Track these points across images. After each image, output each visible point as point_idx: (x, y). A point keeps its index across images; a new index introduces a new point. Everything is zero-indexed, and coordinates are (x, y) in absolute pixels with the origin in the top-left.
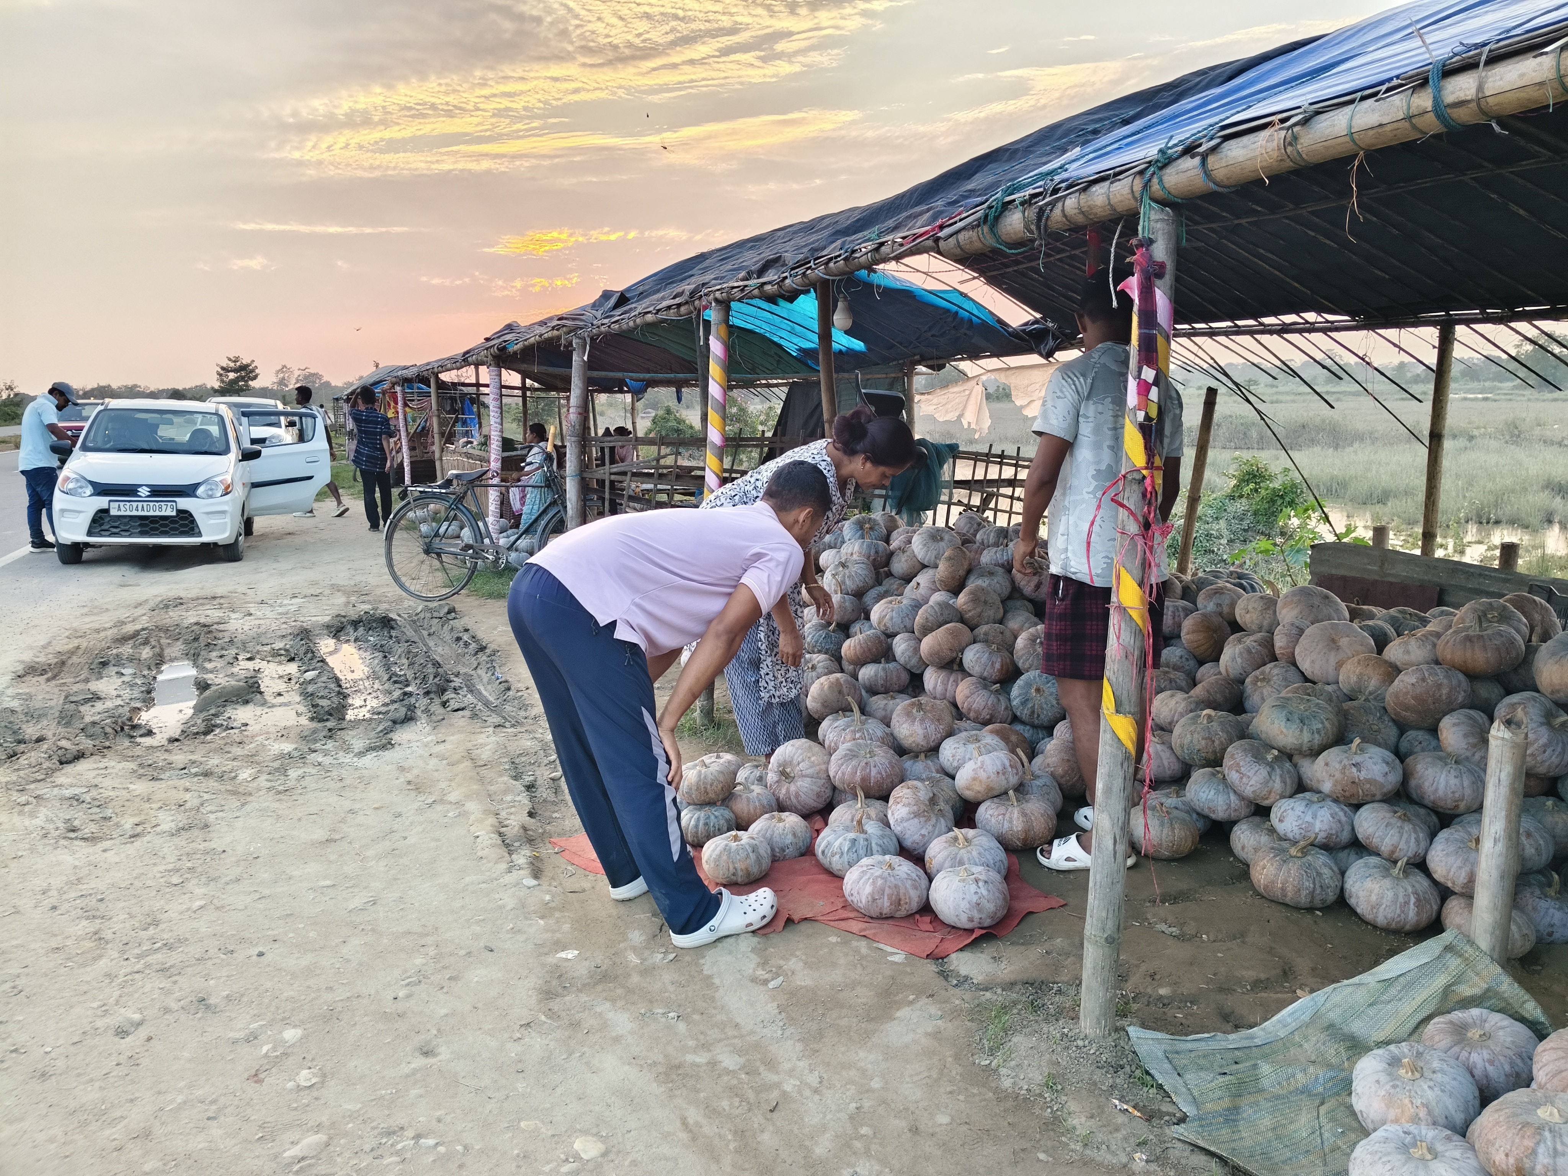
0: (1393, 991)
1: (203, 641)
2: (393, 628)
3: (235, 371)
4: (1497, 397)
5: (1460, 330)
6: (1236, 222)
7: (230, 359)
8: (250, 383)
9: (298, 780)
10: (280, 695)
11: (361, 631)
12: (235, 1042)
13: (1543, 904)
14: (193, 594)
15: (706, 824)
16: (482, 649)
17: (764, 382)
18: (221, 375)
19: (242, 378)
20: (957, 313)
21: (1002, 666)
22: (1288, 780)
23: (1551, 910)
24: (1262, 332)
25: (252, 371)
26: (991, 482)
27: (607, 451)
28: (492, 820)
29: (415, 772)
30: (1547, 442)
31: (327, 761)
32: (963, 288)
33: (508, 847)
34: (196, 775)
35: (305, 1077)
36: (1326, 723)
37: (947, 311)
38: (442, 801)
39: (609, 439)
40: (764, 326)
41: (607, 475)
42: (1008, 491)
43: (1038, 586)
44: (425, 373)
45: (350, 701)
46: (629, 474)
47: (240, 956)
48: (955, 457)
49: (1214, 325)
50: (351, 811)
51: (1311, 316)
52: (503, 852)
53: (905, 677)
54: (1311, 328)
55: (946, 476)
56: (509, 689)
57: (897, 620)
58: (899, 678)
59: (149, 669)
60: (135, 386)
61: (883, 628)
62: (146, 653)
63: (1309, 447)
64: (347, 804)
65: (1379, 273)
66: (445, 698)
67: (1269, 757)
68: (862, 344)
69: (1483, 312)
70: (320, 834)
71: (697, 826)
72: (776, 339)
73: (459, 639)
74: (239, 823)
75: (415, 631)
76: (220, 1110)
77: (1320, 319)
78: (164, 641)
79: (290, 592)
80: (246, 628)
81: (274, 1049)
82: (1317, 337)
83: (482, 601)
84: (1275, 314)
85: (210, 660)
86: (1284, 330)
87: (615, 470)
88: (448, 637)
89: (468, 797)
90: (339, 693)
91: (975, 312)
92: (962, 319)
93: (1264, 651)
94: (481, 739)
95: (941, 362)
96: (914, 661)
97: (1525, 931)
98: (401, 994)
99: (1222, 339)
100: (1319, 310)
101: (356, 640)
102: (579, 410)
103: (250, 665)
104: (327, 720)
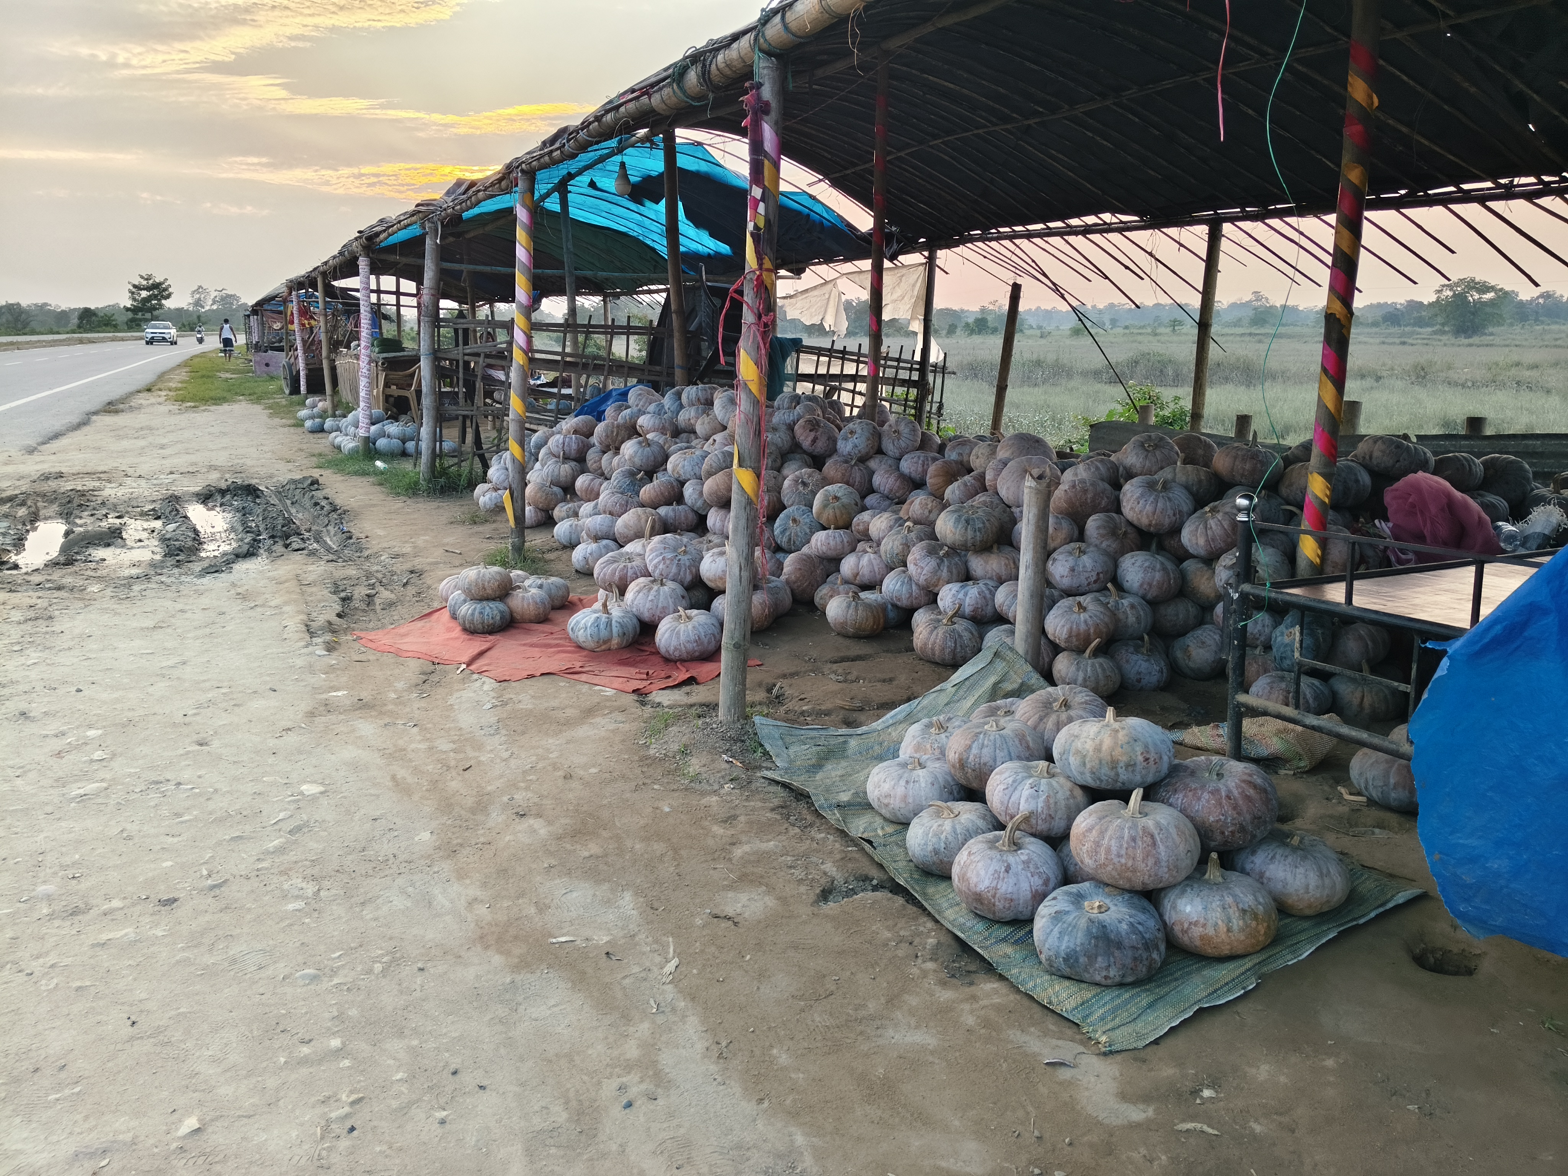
0: (961, 692)
1: (76, 502)
2: (258, 497)
3: (148, 289)
4: (1415, 342)
5: (1227, 228)
6: (1026, 123)
7: (142, 277)
8: (163, 302)
9: (140, 592)
10: (140, 541)
11: (228, 497)
12: (46, 736)
13: (1135, 657)
14: (75, 470)
15: (481, 613)
16: (335, 510)
17: (645, 288)
18: (133, 293)
19: (155, 297)
20: (808, 215)
21: (769, 503)
22: (954, 571)
23: (1140, 662)
24: (1069, 234)
25: (165, 289)
26: (834, 377)
27: (460, 332)
28: (304, 617)
29: (246, 587)
30: (1451, 383)
31: (168, 580)
32: (811, 191)
33: (312, 633)
34: (50, 589)
35: (98, 755)
36: (987, 523)
37: (799, 213)
38: (263, 606)
39: (462, 321)
40: (636, 228)
41: (461, 355)
42: (850, 386)
43: (814, 441)
44: (313, 275)
45: (205, 546)
46: (482, 355)
47: (61, 691)
48: (798, 352)
49: (1030, 227)
50: (182, 611)
51: (1107, 217)
52: (307, 637)
53: (691, 516)
54: (1107, 228)
55: (789, 369)
56: (350, 538)
57: (688, 468)
58: (687, 518)
59: (24, 524)
60: (46, 304)
61: (676, 476)
62: (22, 512)
63: (1221, 383)
64: (179, 606)
65: (1153, 173)
66: (288, 542)
67: (941, 553)
68: (728, 247)
69: (1243, 211)
70: (150, 623)
71: (473, 614)
72: (649, 242)
73: (316, 504)
74: (81, 617)
75: (280, 500)
76: (25, 772)
77: (1115, 220)
78: (40, 504)
79: (168, 471)
80: (119, 494)
81: (77, 740)
82: (1114, 237)
83: (347, 477)
84: (1078, 215)
85: (81, 518)
86: (1086, 231)
87: (468, 351)
88: (308, 503)
89: (286, 603)
90: (194, 539)
91: (825, 215)
92: (814, 221)
93: (977, 484)
94: (311, 568)
95: (801, 266)
96: (699, 503)
97: (1108, 673)
98: (190, 713)
99: (1037, 240)
100: (1113, 212)
101: (221, 505)
102: (432, 292)
103: (118, 521)
104: (178, 555)
